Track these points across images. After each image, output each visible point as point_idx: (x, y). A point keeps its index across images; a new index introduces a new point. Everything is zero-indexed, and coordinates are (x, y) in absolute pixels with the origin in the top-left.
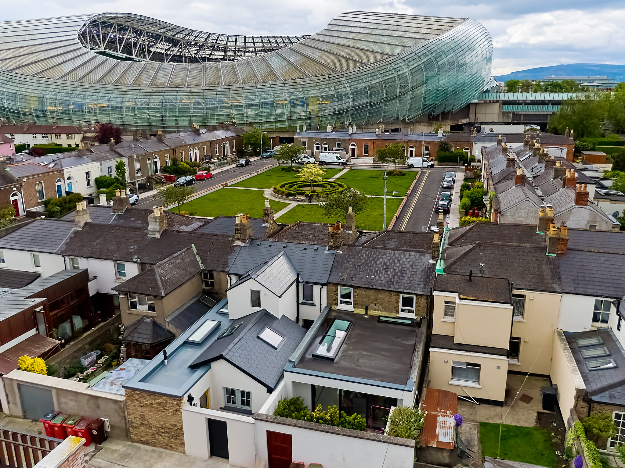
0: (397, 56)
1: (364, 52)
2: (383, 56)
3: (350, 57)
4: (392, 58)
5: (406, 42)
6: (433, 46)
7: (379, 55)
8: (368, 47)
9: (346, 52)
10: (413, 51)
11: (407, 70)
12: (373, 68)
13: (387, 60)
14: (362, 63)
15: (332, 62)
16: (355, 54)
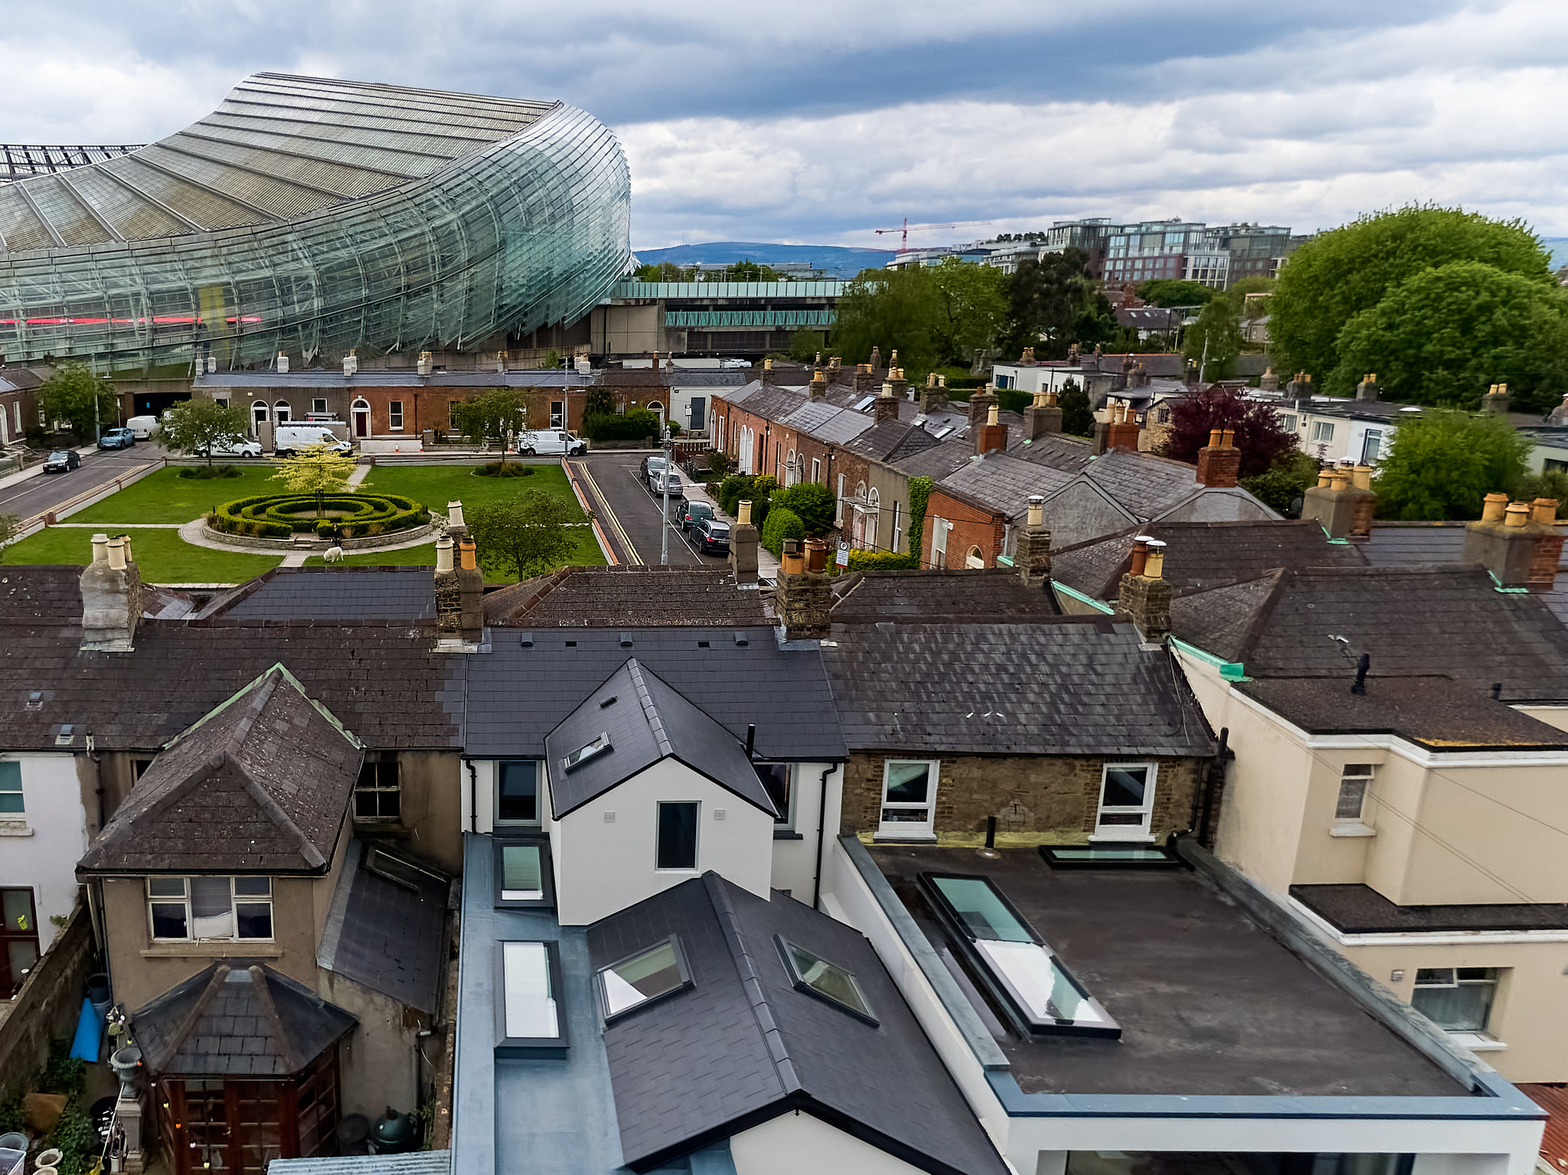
0: (426, 181)
1: (337, 168)
2: (390, 179)
3: (301, 181)
4: (414, 185)
5: (439, 147)
6: (510, 159)
7: (378, 177)
8: (347, 156)
9: (290, 169)
10: (465, 167)
11: (452, 216)
12: (368, 209)
13: (403, 189)
14: (338, 197)
15: (256, 193)
16: (314, 176)
